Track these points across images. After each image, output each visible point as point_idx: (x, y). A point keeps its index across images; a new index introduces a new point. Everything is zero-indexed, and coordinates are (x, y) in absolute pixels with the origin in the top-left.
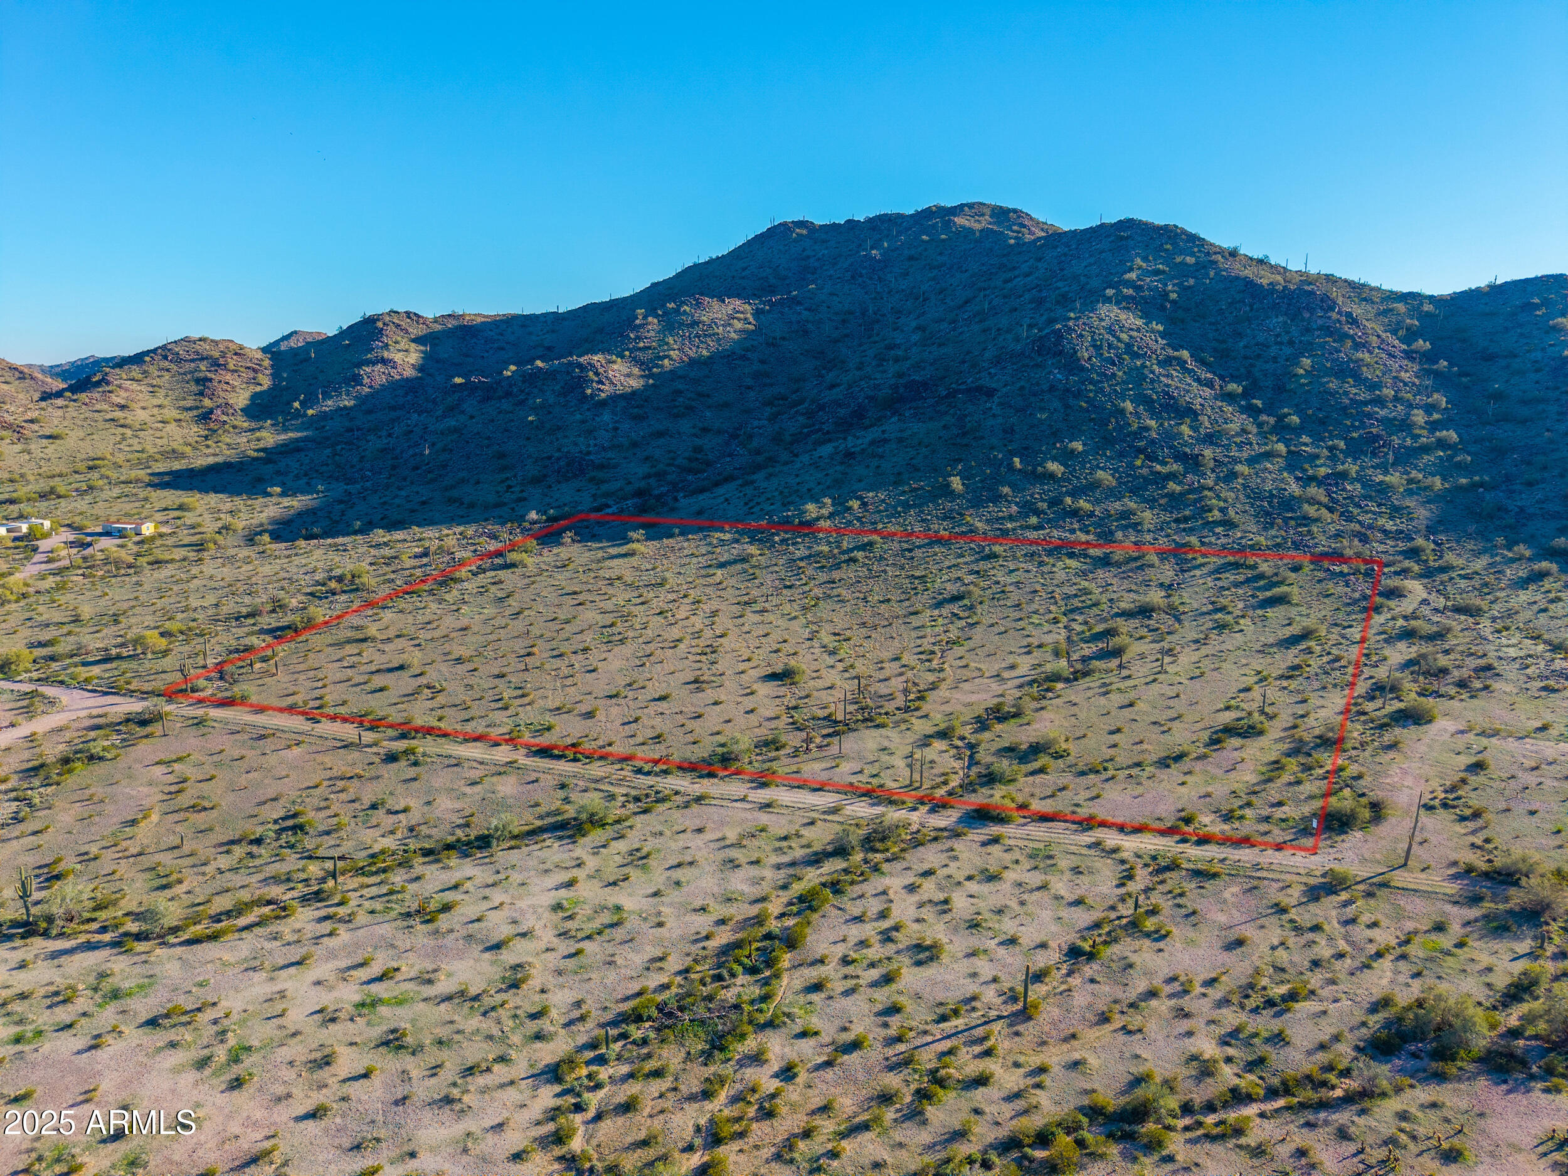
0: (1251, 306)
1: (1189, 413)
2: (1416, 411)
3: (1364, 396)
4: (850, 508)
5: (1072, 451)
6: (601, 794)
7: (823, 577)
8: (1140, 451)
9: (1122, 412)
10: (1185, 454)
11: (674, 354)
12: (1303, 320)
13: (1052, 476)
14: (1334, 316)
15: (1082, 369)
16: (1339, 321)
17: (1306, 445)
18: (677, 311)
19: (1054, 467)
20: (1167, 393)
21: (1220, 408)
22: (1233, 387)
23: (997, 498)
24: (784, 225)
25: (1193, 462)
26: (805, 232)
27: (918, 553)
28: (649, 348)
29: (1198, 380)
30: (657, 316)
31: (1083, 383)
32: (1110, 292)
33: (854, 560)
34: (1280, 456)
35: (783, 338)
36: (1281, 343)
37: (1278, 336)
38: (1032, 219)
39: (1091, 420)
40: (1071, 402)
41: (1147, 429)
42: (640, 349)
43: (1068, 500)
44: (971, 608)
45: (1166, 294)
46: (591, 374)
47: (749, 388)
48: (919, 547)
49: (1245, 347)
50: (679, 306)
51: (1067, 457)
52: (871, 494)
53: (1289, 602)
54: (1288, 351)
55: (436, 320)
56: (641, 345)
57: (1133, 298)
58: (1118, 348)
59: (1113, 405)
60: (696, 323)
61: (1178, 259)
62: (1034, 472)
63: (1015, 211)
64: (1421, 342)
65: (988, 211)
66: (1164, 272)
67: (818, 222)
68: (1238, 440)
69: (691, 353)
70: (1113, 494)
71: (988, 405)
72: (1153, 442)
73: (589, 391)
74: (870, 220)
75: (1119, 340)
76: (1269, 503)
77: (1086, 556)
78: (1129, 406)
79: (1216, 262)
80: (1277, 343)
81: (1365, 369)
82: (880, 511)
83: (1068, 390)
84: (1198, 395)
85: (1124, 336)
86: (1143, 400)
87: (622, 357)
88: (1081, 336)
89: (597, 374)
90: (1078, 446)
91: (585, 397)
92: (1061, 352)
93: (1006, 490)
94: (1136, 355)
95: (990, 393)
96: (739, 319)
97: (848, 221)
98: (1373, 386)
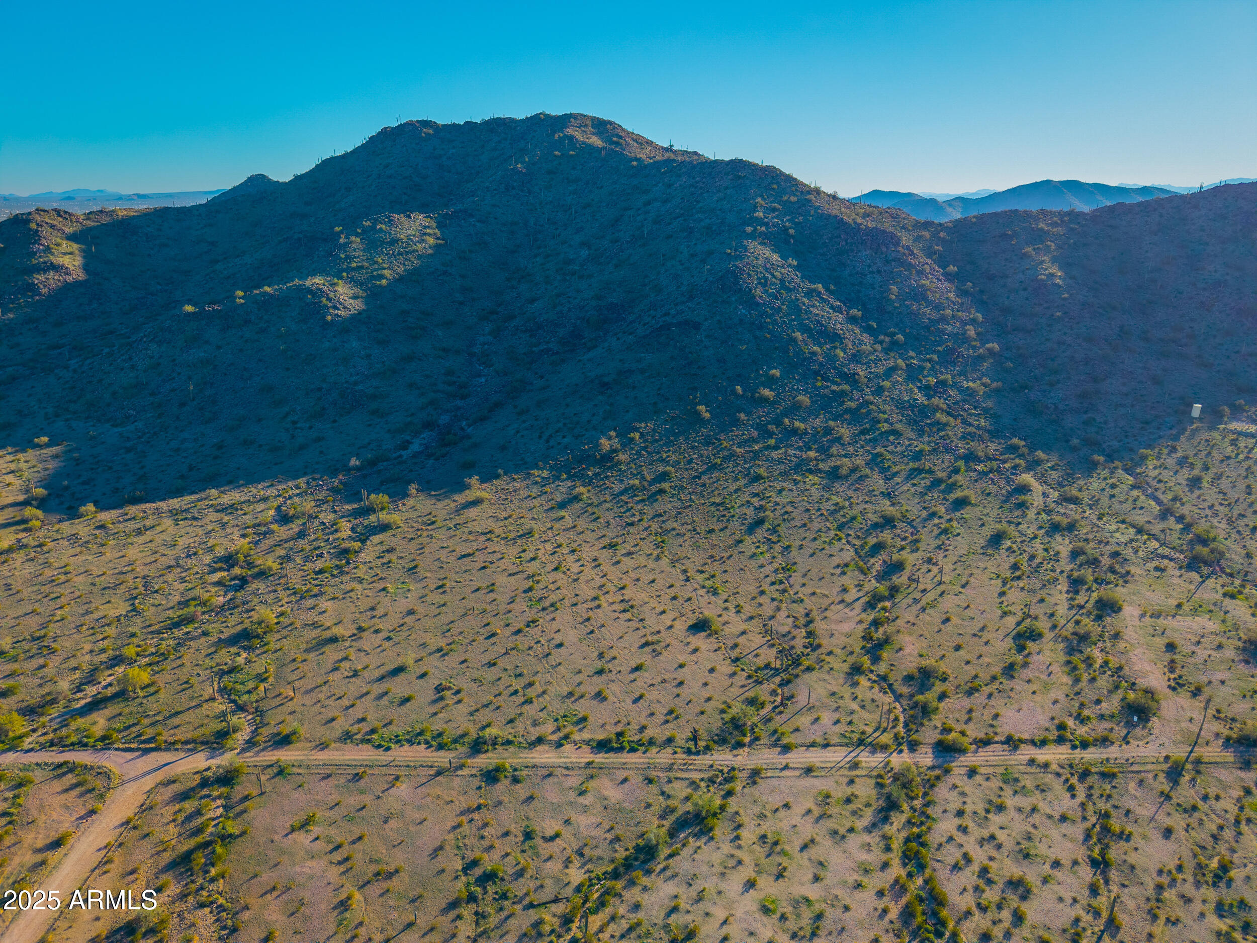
0: (846, 241)
1: (835, 338)
2: (968, 327)
3: (934, 316)
4: (632, 439)
5: (773, 377)
6: (685, 783)
7: (649, 511)
8: (816, 373)
9: (794, 340)
10: (845, 373)
11: (387, 273)
12: (882, 253)
13: (766, 400)
14: (900, 249)
15: (758, 304)
16: (905, 254)
17: (912, 358)
18: (373, 228)
19: (767, 392)
20: (818, 322)
21: (853, 330)
22: (854, 312)
23: (736, 422)
24: (409, 124)
25: (852, 379)
26: (431, 131)
27: (705, 479)
28: (362, 267)
29: (832, 307)
30: (357, 235)
31: (761, 316)
32: (749, 229)
33: (662, 491)
34: (901, 369)
35: (470, 251)
36: (872, 272)
37: (869, 266)
38: (623, 130)
39: (776, 348)
40: (758, 333)
41: (814, 354)
42: (353, 269)
43: (786, 421)
44: (774, 531)
45: (786, 230)
46: (324, 300)
47: (461, 303)
48: (704, 473)
49: (850, 275)
50: (375, 224)
51: (771, 382)
52: (643, 425)
53: (970, 503)
54: (878, 278)
55: (88, 216)
56: (354, 265)
57: (765, 234)
58: (775, 284)
59: (787, 335)
60: (395, 241)
61: (785, 198)
62: (753, 397)
63: (610, 123)
64: (952, 267)
65: (589, 122)
66: (779, 209)
67: (440, 122)
68: (873, 357)
69: (399, 270)
70: (812, 412)
71: (698, 337)
72: (821, 364)
73: (329, 318)
74: (486, 123)
75: (774, 277)
76: (912, 411)
77: (820, 471)
78: (798, 335)
79: (811, 201)
80: (871, 272)
81: (928, 293)
82: (657, 441)
83: (753, 323)
84: (837, 321)
85: (777, 274)
86: (805, 329)
87: (341, 278)
88: (749, 275)
89: (329, 299)
90: (776, 372)
91: (327, 323)
92: (740, 290)
93: (742, 416)
94: (789, 290)
95: (697, 326)
96: (429, 235)
97: (467, 123)
98: (938, 307)
